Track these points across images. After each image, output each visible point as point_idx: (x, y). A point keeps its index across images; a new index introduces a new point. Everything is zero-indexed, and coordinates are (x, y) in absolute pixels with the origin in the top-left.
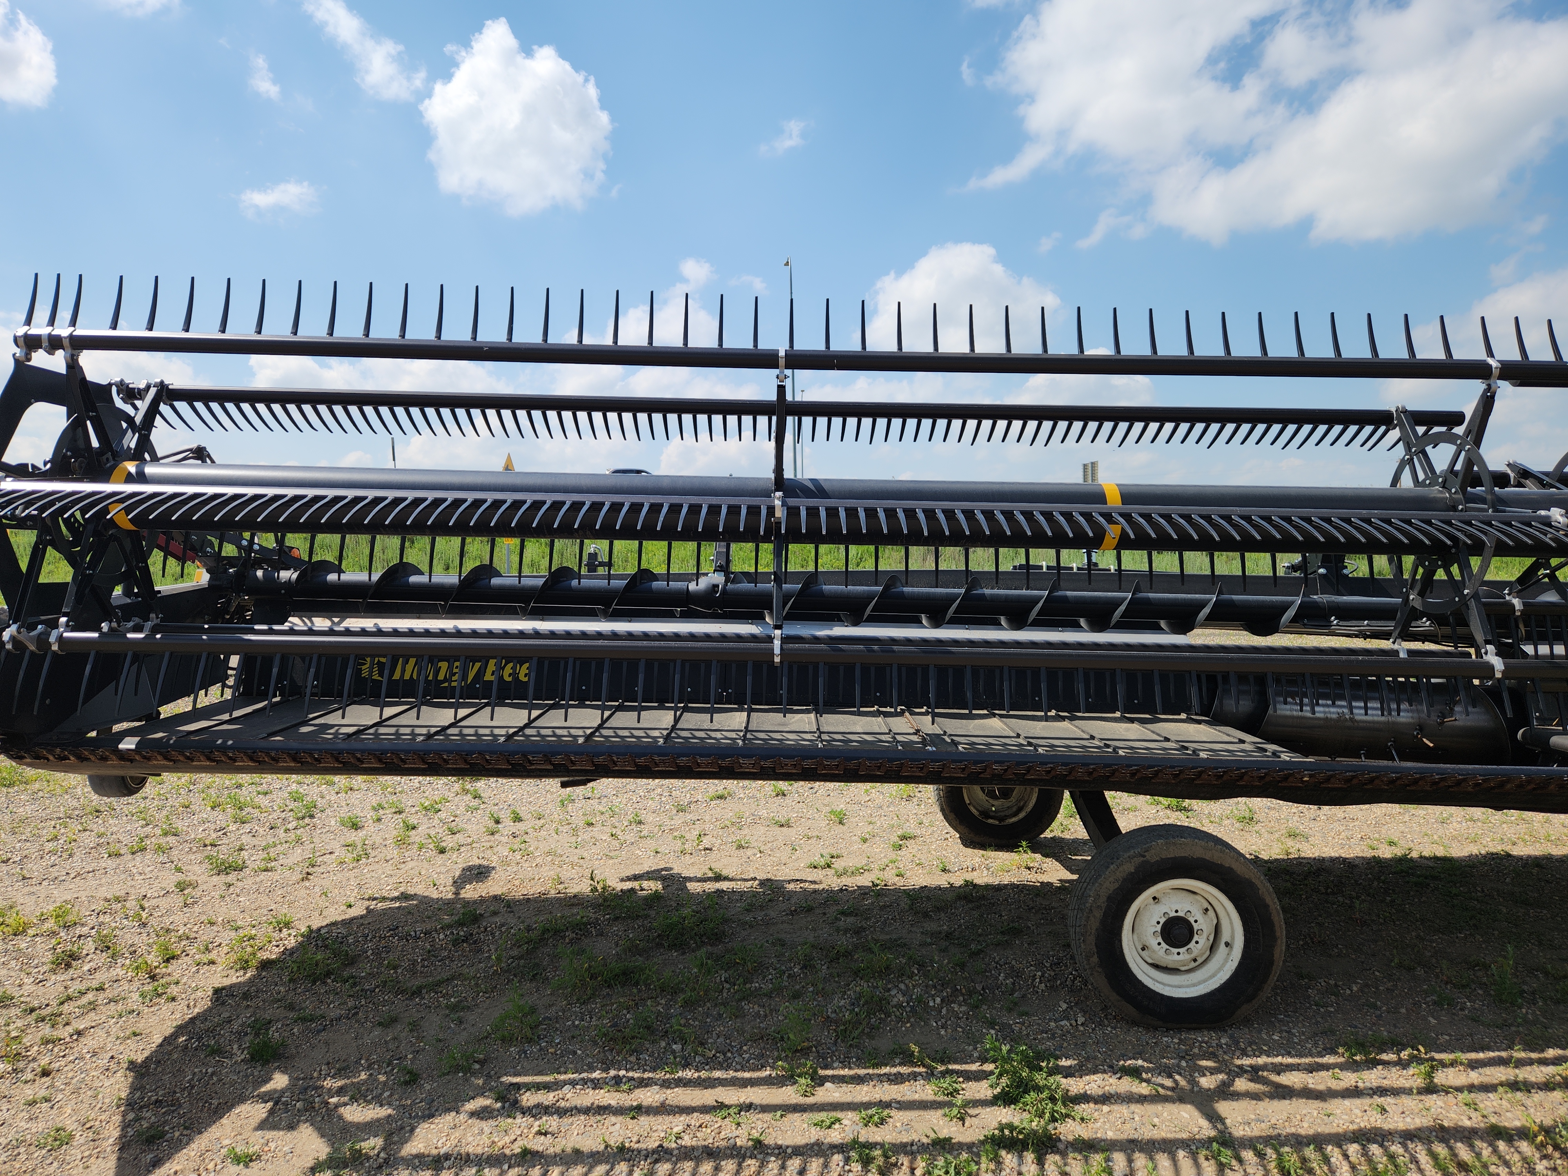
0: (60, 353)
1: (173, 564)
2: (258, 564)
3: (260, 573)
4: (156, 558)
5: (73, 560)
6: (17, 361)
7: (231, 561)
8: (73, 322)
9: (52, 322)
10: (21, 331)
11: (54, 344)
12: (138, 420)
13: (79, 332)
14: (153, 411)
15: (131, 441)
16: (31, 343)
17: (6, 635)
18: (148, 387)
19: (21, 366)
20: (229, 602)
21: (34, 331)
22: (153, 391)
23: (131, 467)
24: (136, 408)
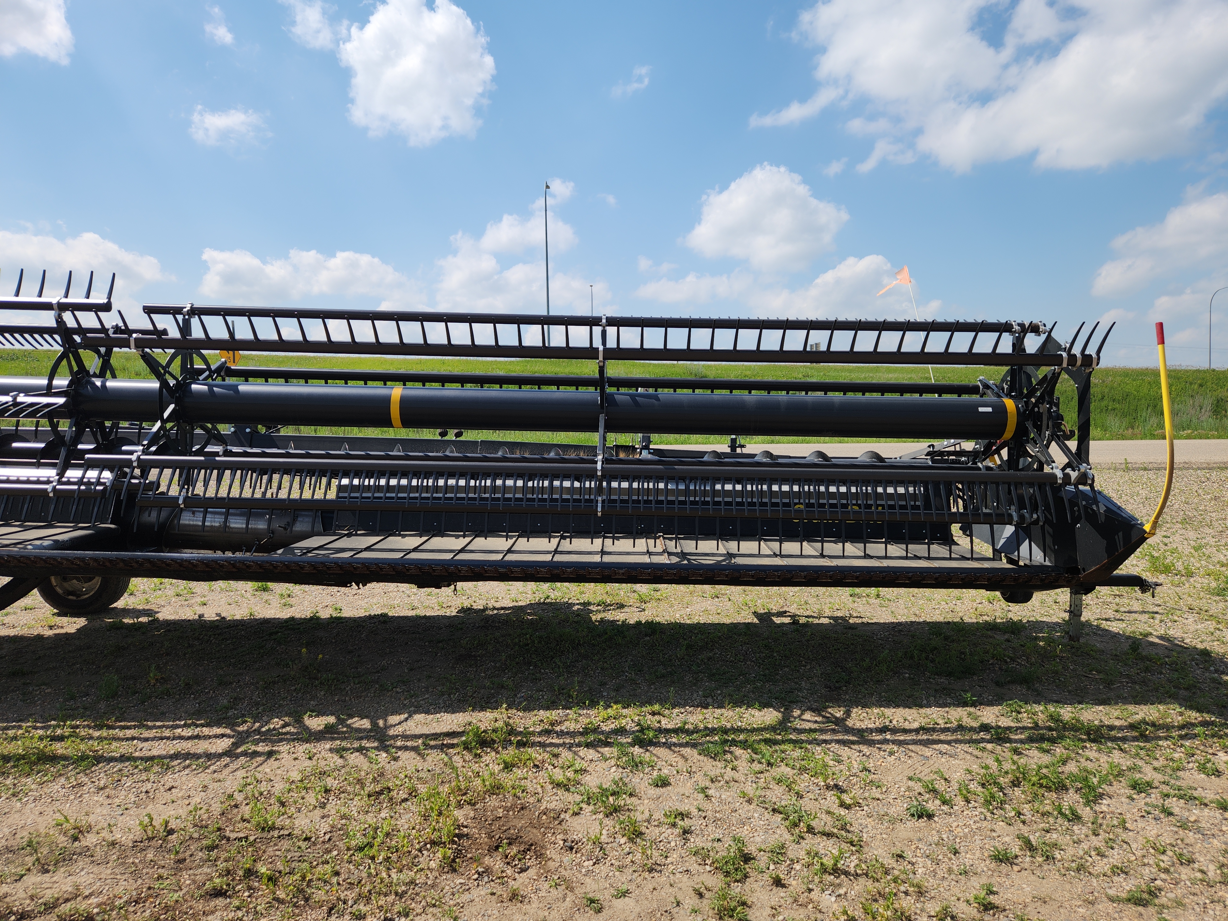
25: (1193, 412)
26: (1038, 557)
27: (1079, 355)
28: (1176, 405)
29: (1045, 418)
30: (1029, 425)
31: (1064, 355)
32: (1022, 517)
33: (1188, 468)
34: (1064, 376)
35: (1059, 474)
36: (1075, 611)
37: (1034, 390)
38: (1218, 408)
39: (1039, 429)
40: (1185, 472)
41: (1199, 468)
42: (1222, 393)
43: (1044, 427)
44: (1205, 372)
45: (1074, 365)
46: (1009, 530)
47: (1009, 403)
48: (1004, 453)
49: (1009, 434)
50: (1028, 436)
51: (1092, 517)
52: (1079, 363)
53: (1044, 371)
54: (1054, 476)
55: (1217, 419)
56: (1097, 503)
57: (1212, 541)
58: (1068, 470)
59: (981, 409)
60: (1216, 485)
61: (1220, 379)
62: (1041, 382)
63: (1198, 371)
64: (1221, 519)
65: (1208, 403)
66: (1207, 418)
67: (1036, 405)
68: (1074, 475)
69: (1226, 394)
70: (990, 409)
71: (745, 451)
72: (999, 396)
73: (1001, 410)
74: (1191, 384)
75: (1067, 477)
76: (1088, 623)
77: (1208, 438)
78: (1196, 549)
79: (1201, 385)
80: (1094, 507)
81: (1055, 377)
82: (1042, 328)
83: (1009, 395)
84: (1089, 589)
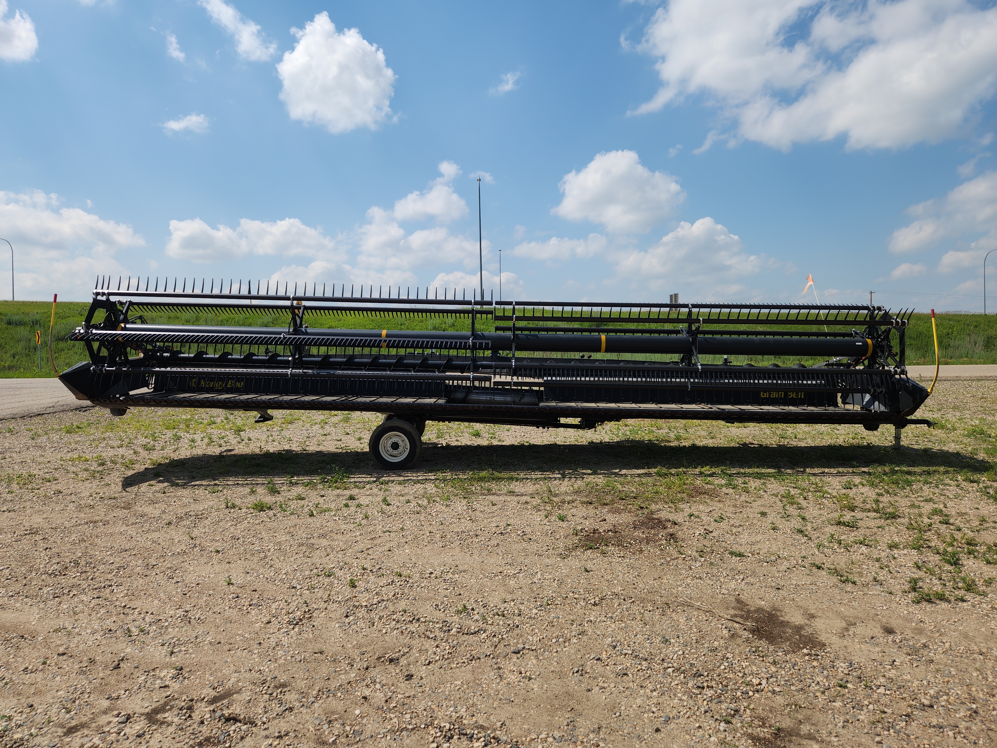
0: (105, 296)
1: (133, 351)
2: (158, 351)
3: (158, 354)
4: (129, 349)
5: (108, 350)
6: (94, 299)
7: (150, 350)
8: (108, 289)
9: (102, 288)
10: (95, 291)
11: (103, 294)
12: (124, 311)
13: (110, 291)
14: (128, 308)
15: (122, 317)
16: (97, 294)
17: (91, 369)
18: (126, 302)
19: (95, 300)
20: (149, 363)
21: (98, 291)
22: (128, 303)
23: (123, 325)
24: (123, 308)
25: (969, 346)
26: (883, 408)
27: (900, 321)
28: (957, 342)
29: (885, 347)
30: (878, 350)
31: (894, 321)
32: (875, 391)
33: (958, 380)
34: (893, 330)
35: (892, 370)
36: (897, 438)
37: (880, 335)
38: (988, 344)
39: (883, 352)
40: (956, 382)
41: (965, 380)
42: (992, 332)
43: (885, 351)
44: (980, 316)
45: (898, 325)
46: (867, 397)
47: (869, 341)
48: (866, 362)
49: (869, 354)
50: (878, 355)
51: (906, 389)
52: (900, 324)
53: (883, 328)
54: (890, 371)
55: (987, 351)
56: (908, 382)
57: (968, 416)
58: (896, 369)
59: (857, 344)
60: (974, 389)
61: (990, 322)
62: (883, 332)
63: (974, 316)
64: (975, 407)
65: (981, 341)
66: (979, 350)
67: (881, 342)
68: (899, 370)
69: (994, 333)
70: (861, 344)
71: (732, 364)
72: (863, 338)
73: (866, 344)
74: (968, 325)
75: (896, 371)
76: (903, 446)
77: (977, 364)
78: (959, 420)
79: (976, 327)
80: (907, 384)
81: (890, 330)
82: (882, 308)
83: (868, 338)
84: (903, 427)
